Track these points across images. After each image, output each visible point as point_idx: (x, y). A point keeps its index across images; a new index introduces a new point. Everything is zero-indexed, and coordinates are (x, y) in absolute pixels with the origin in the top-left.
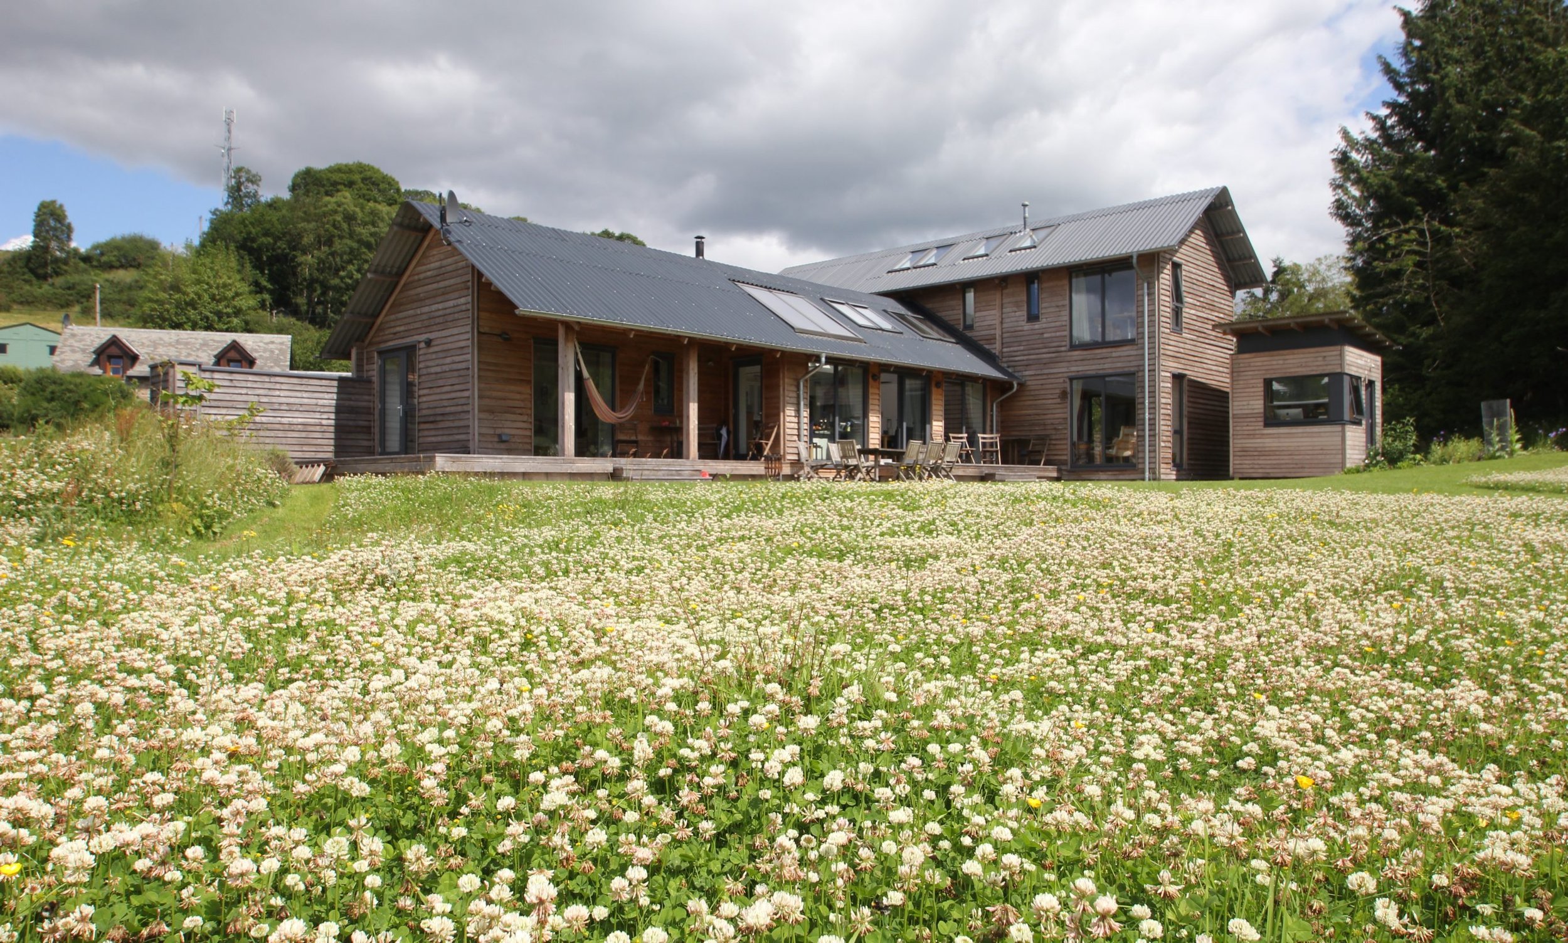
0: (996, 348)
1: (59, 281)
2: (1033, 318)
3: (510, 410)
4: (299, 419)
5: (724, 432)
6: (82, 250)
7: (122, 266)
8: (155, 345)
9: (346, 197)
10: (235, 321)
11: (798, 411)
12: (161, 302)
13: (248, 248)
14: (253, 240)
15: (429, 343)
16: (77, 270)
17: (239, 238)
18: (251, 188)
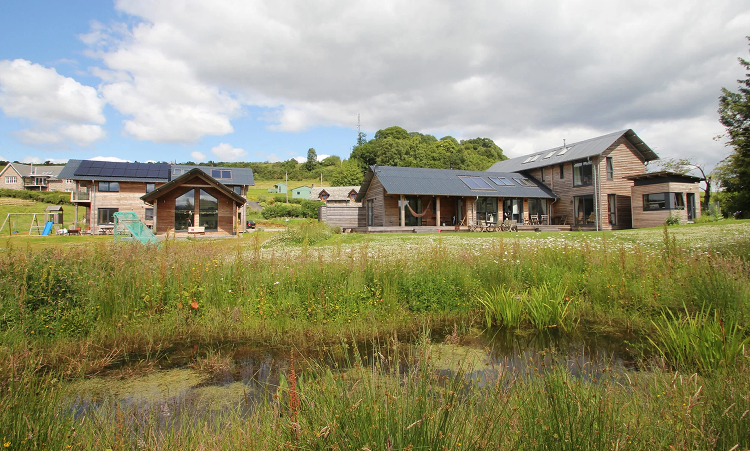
0: (551, 188)
1: (314, 171)
2: (562, 177)
3: (393, 215)
4: (349, 217)
5: (454, 218)
6: (320, 161)
7: (330, 165)
8: (334, 191)
9: (390, 139)
10: (357, 181)
11: (472, 213)
12: (337, 177)
13: (362, 157)
14: (364, 155)
15: (376, 199)
16: (319, 168)
17: (360, 154)
18: (364, 138)
